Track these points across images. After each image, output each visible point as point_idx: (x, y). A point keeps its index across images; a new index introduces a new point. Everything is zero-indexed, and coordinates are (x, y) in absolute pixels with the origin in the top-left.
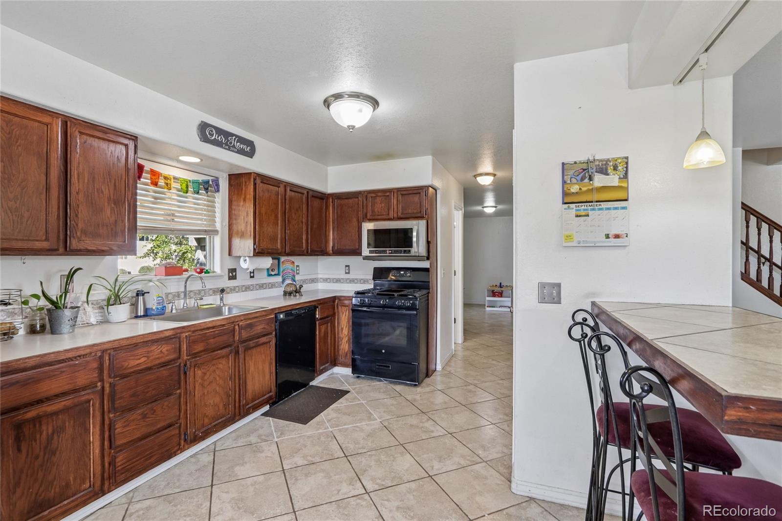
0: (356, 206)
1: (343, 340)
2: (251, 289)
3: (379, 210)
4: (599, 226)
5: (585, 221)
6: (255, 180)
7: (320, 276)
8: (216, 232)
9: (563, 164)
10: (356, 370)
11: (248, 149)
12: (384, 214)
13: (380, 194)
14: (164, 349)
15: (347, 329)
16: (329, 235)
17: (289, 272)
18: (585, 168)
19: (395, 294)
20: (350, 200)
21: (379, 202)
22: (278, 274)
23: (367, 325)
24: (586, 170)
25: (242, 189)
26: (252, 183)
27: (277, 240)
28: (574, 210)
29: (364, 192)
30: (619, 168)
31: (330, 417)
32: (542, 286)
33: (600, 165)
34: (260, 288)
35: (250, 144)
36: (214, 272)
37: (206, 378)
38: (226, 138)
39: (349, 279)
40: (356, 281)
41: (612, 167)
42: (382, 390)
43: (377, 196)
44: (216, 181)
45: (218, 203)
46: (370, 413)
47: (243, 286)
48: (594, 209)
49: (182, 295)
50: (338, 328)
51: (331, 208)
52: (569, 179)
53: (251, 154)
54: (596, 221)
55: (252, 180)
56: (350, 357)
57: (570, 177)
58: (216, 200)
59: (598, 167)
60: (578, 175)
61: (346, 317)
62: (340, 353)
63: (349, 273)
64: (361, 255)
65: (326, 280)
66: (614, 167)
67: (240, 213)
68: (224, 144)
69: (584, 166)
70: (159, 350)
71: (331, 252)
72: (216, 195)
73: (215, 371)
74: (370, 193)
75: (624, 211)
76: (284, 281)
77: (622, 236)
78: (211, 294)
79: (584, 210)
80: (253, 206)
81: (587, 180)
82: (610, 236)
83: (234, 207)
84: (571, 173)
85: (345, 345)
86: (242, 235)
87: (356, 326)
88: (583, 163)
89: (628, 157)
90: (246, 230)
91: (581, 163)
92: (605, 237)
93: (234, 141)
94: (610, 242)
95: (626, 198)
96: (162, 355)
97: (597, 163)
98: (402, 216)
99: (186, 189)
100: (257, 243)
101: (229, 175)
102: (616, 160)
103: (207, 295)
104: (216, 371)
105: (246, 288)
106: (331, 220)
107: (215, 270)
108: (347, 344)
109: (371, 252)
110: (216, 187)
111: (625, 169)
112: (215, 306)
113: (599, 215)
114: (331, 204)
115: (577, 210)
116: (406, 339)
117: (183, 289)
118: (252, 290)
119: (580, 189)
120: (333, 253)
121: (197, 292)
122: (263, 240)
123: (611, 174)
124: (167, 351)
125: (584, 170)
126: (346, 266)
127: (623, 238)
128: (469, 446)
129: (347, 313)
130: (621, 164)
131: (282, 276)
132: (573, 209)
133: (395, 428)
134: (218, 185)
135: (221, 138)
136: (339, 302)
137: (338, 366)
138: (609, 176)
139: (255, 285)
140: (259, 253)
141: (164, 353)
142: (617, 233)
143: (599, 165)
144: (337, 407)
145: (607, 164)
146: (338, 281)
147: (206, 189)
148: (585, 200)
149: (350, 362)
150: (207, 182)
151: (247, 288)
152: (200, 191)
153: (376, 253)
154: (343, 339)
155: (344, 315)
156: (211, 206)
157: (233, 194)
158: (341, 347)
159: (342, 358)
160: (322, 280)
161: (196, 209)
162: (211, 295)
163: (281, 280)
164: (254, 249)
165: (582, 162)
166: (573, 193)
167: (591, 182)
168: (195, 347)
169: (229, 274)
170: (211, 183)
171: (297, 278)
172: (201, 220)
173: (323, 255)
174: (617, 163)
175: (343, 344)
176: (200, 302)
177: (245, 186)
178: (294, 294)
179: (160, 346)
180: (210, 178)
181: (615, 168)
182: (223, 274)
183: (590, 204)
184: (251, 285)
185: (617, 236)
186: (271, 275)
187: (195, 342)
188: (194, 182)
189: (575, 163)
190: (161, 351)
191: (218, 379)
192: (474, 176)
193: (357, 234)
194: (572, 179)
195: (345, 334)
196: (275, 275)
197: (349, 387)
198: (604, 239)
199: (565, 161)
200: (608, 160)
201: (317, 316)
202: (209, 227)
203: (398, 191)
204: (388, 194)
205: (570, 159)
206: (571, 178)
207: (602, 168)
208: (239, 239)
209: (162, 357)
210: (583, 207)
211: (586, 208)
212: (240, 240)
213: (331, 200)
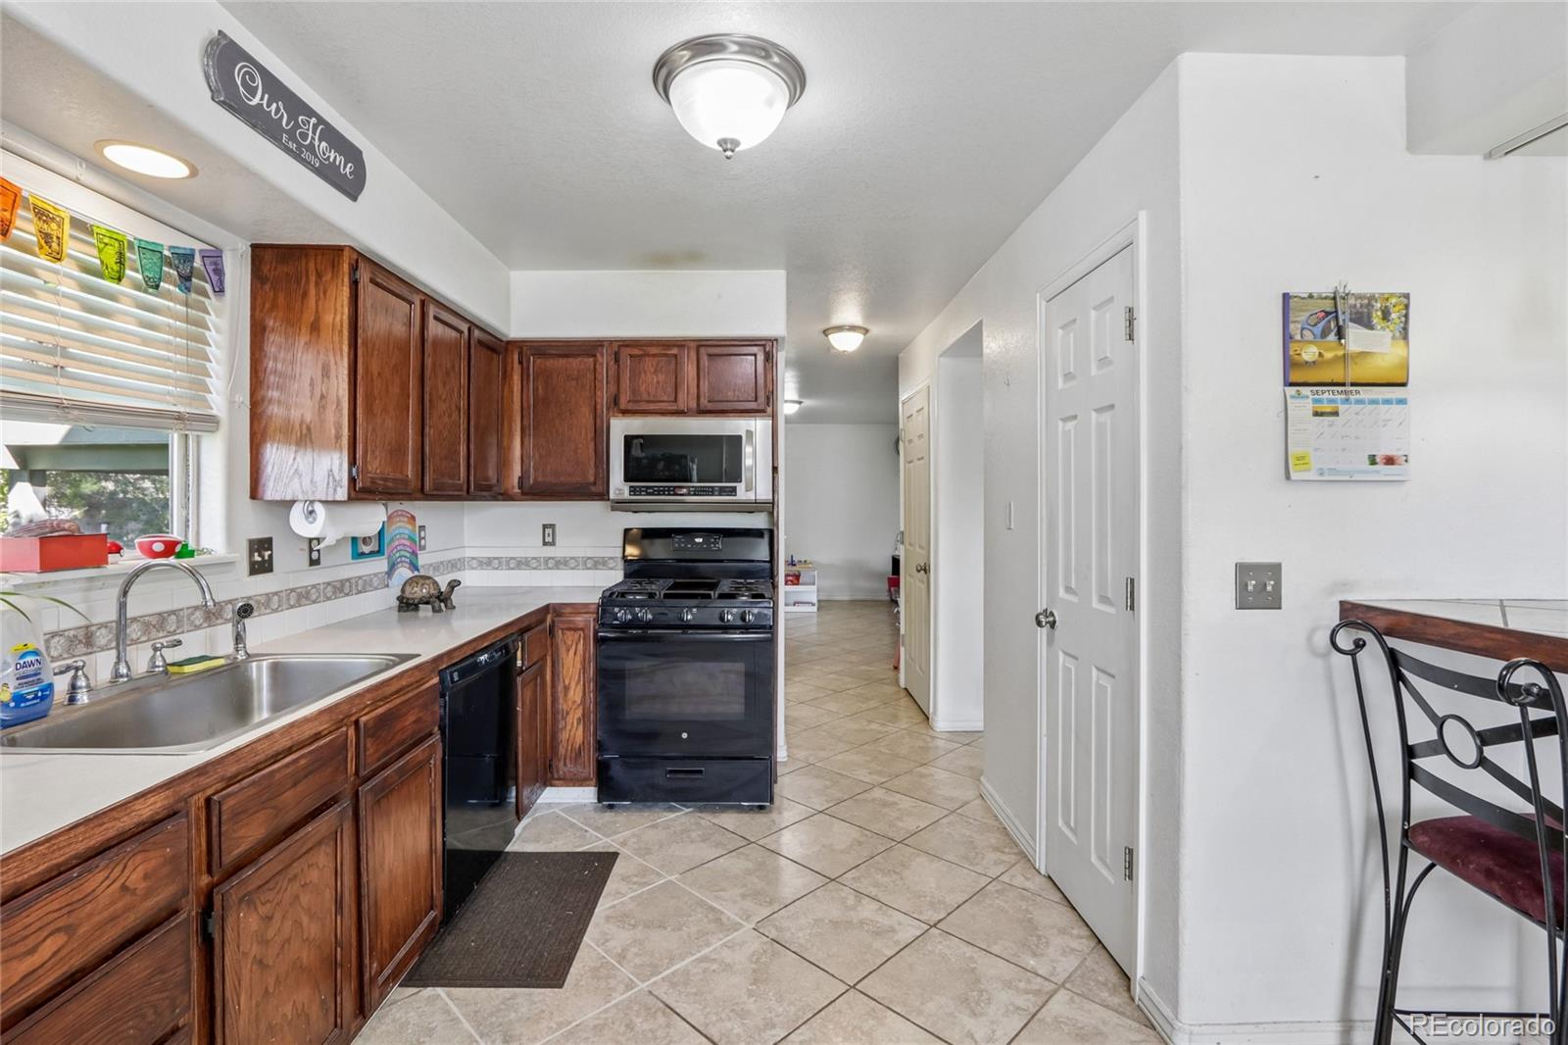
0: (590, 376)
1: (571, 715)
2: (314, 597)
3: (652, 391)
4: (1357, 438)
5: (1330, 426)
6: (354, 268)
7: (469, 553)
8: (210, 422)
9: (1286, 297)
10: (610, 791)
11: (348, 170)
12: (665, 398)
13: (654, 350)
14: (134, 877)
15: (580, 688)
16: (509, 448)
17: (404, 545)
18: (1328, 309)
19: (712, 593)
20: (571, 360)
21: (652, 370)
22: (378, 552)
23: (638, 674)
24: (1331, 313)
25: (305, 294)
26: (346, 280)
27: (405, 454)
28: (1310, 401)
29: (611, 342)
30: (1393, 316)
31: (616, 945)
32: (1243, 570)
33: (1358, 305)
34: (334, 593)
35: (353, 154)
36: (202, 552)
37: (271, 933)
38: (292, 117)
39: (553, 558)
40: (572, 564)
41: (1379, 313)
42: (693, 835)
43: (647, 355)
44: (214, 257)
45: (218, 331)
46: (712, 909)
47: (292, 590)
48: (1347, 400)
49: (103, 637)
50: (553, 686)
51: (516, 378)
52: (1299, 332)
53: (352, 186)
54: (1351, 426)
55: (346, 267)
56: (590, 758)
57: (1299, 326)
58: (211, 319)
59: (1354, 311)
60: (1315, 325)
61: (579, 658)
62: (562, 751)
63: (553, 544)
64: (609, 500)
65: (487, 563)
66: (1383, 312)
67: (298, 370)
68: (286, 132)
69: (1328, 306)
70: (117, 885)
71: (517, 490)
72: (211, 302)
73: (297, 897)
74: (627, 346)
75: (1402, 406)
76: (392, 568)
77: (1398, 462)
78: (198, 623)
79: (1330, 401)
80: (350, 347)
81: (1332, 337)
82: (1378, 460)
83: (271, 349)
84: (1303, 317)
85: (575, 731)
86: (304, 437)
87: (608, 682)
88: (1326, 298)
89: (1408, 294)
90: (322, 422)
91: (1322, 299)
92: (1368, 462)
93: (314, 133)
94: (1377, 472)
95: (1405, 381)
96: (128, 899)
97: (1352, 301)
98: (710, 406)
99: (116, 267)
100: (359, 461)
101: (254, 247)
102: (1387, 299)
103: (186, 628)
104: (301, 898)
105: (300, 597)
106: (517, 406)
107: (204, 544)
108: (581, 727)
109: (633, 490)
110: (215, 278)
111: (1403, 319)
112: (222, 662)
113: (1357, 414)
114: (516, 365)
115: (1316, 401)
116: (743, 700)
117: (112, 615)
118: (314, 602)
119: (1320, 354)
120: (523, 494)
121: (154, 620)
122: (373, 452)
123: (1379, 327)
124: (146, 877)
125: (1328, 314)
126: (545, 527)
127: (1400, 464)
128: (996, 949)
129: (581, 646)
130: (1397, 309)
131: (389, 557)
132: (1307, 397)
133: (802, 941)
134: (219, 272)
135: (278, 110)
136: (556, 619)
137: (552, 785)
138: (1374, 332)
139: (322, 587)
140: (362, 491)
141: (134, 892)
142: (1390, 453)
143: (1355, 305)
144: (614, 906)
145: (1369, 305)
146: (522, 564)
147: (186, 279)
148: (1330, 381)
149: (591, 770)
150: (188, 257)
151: (303, 597)
152: (162, 284)
153: (648, 494)
154: (568, 713)
155: (572, 652)
156: (196, 338)
157: (267, 306)
158: (564, 736)
159: (565, 765)
160: (474, 563)
161: (146, 341)
162: (198, 628)
163: (386, 569)
164: (352, 481)
165: (1324, 295)
166: (1307, 362)
167: (1343, 341)
168: (242, 833)
169: (251, 555)
170: (198, 263)
171: (423, 559)
172: (163, 379)
173: (495, 498)
174: (1388, 304)
175: (569, 727)
176: (173, 655)
177: (317, 284)
178: (436, 605)
179: (119, 868)
180: (197, 246)
181: (1386, 315)
182: (233, 556)
183: (1340, 389)
184: (314, 586)
185: (1390, 461)
186: (363, 555)
187: (239, 814)
188: (147, 249)
189: (1311, 296)
190: (124, 888)
191: (305, 920)
192: (824, 332)
193: (592, 446)
194: (1304, 332)
195: (574, 702)
196: (372, 553)
197: (608, 840)
198: (1366, 466)
199: (1292, 291)
200: (1372, 298)
201: (519, 663)
202: (190, 405)
203: (698, 347)
204: (674, 351)
205: (1299, 288)
206: (1303, 329)
207: (1361, 313)
208: (293, 448)
209: (127, 909)
210: (1327, 394)
211: (1331, 396)
212: (296, 452)
213: (516, 357)
